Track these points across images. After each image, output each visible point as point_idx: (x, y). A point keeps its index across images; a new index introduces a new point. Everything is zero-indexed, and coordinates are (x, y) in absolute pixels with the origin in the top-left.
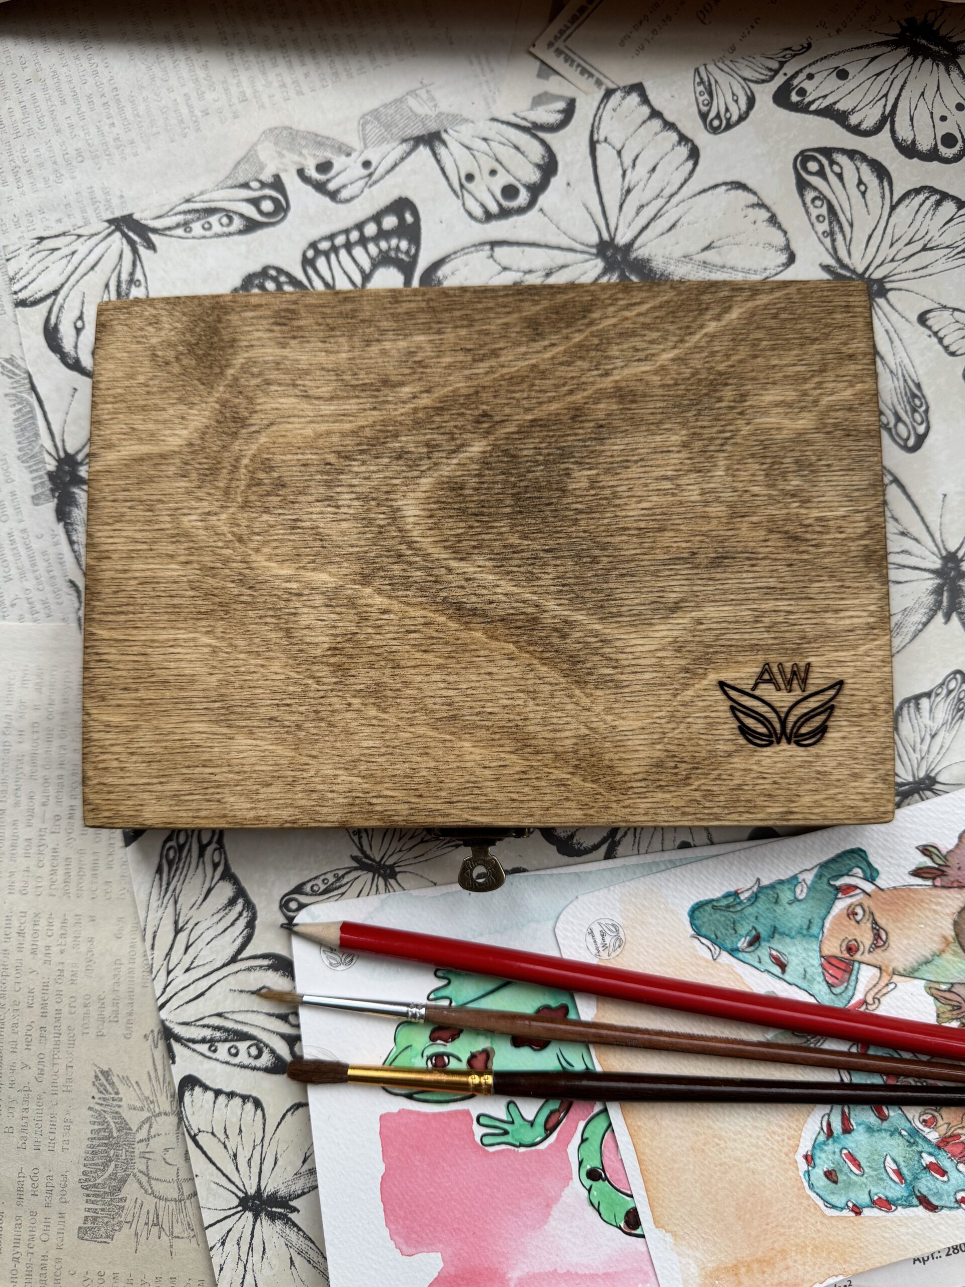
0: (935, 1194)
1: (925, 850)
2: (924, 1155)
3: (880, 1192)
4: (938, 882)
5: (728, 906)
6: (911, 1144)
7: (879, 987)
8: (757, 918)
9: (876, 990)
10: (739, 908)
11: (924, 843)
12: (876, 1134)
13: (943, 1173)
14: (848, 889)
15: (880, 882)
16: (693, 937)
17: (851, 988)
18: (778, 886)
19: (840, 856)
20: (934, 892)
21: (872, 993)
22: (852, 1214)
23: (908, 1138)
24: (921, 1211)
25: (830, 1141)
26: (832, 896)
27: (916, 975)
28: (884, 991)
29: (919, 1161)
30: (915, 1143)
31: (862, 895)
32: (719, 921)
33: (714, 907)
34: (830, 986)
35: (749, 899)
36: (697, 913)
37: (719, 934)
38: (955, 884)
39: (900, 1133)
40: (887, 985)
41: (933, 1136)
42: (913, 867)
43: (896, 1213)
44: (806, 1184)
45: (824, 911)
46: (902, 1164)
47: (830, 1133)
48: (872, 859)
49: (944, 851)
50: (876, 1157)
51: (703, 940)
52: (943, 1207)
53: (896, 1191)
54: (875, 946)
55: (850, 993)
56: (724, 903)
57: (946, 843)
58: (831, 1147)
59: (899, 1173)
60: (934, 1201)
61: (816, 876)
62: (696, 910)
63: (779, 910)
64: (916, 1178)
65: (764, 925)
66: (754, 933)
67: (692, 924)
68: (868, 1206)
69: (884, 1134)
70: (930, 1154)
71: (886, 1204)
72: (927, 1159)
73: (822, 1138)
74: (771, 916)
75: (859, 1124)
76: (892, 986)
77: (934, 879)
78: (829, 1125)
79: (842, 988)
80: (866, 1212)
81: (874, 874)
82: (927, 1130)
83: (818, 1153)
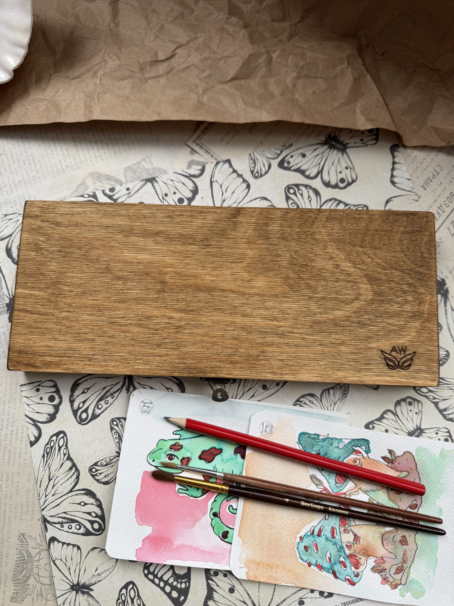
0: (339, 573)
1: (390, 452)
2: (341, 557)
3: (320, 562)
4: (389, 465)
5: (314, 438)
6: (338, 551)
7: (353, 491)
8: (322, 447)
9: (351, 492)
10: (317, 441)
11: (391, 449)
12: (328, 542)
13: (345, 567)
14: (358, 452)
15: (369, 455)
16: (297, 443)
17: (343, 487)
18: (334, 440)
19: (360, 439)
20: (387, 467)
21: (349, 492)
22: (307, 565)
23: (339, 548)
24: (331, 576)
25: (311, 536)
26: (351, 452)
27: (367, 493)
28: (354, 493)
29: (339, 558)
30: (340, 552)
31: (361, 457)
32: (308, 442)
33: (309, 436)
34: (336, 482)
35: (322, 439)
36: (302, 435)
37: (306, 446)
38: (395, 469)
39: (337, 545)
40: (356, 492)
41: (348, 552)
42: (383, 456)
43: (322, 572)
44: (296, 547)
45: (346, 456)
46: (332, 557)
47: (313, 533)
48: (370, 446)
49: (396, 455)
50: (325, 549)
51: (300, 446)
52: (340, 578)
53: (326, 565)
55: (342, 489)
56: (313, 436)
57: (399, 453)
58: (311, 538)
59: (330, 559)
60: (338, 575)
61: (349, 442)
62: (302, 434)
63: (331, 448)
64: (335, 564)
65: (323, 451)
66: (318, 452)
67: (299, 438)
68: (314, 565)
69: (331, 543)
70: (344, 558)
71: (320, 567)
72: (342, 559)
73: (309, 533)
74: (327, 448)
75: (324, 535)
76: (357, 493)
77: (389, 463)
78: (314, 530)
79: (340, 485)
80: (312, 567)
81: (369, 451)
82: (346, 549)
83: (305, 538)
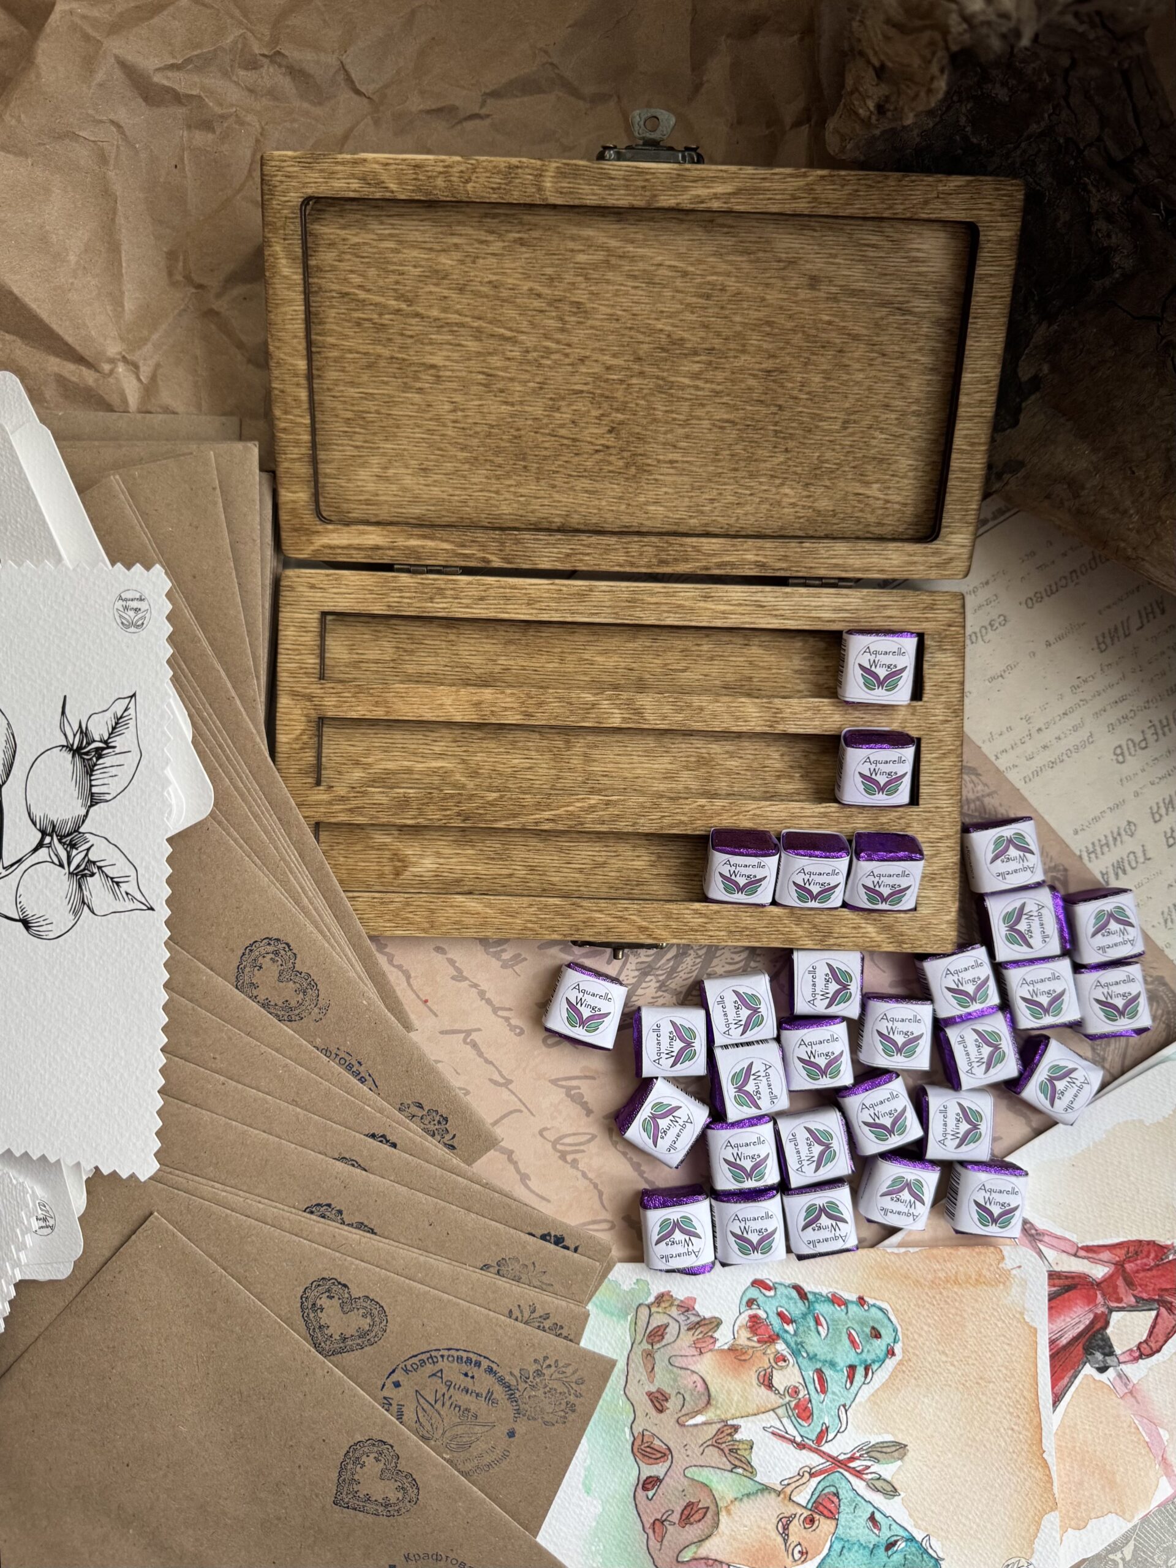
12: (828, 1359)
16: (942, 1559)
23: (802, 1350)
27: (761, 1487)
29: (798, 1328)
37: (920, 1557)
40: (791, 1483)
50: (834, 1340)
51: (934, 1555)
52: (789, 1287)
54: (790, 1519)
65: (879, 1558)
75: (841, 1370)
78: (866, 1376)
79: (827, 1491)
